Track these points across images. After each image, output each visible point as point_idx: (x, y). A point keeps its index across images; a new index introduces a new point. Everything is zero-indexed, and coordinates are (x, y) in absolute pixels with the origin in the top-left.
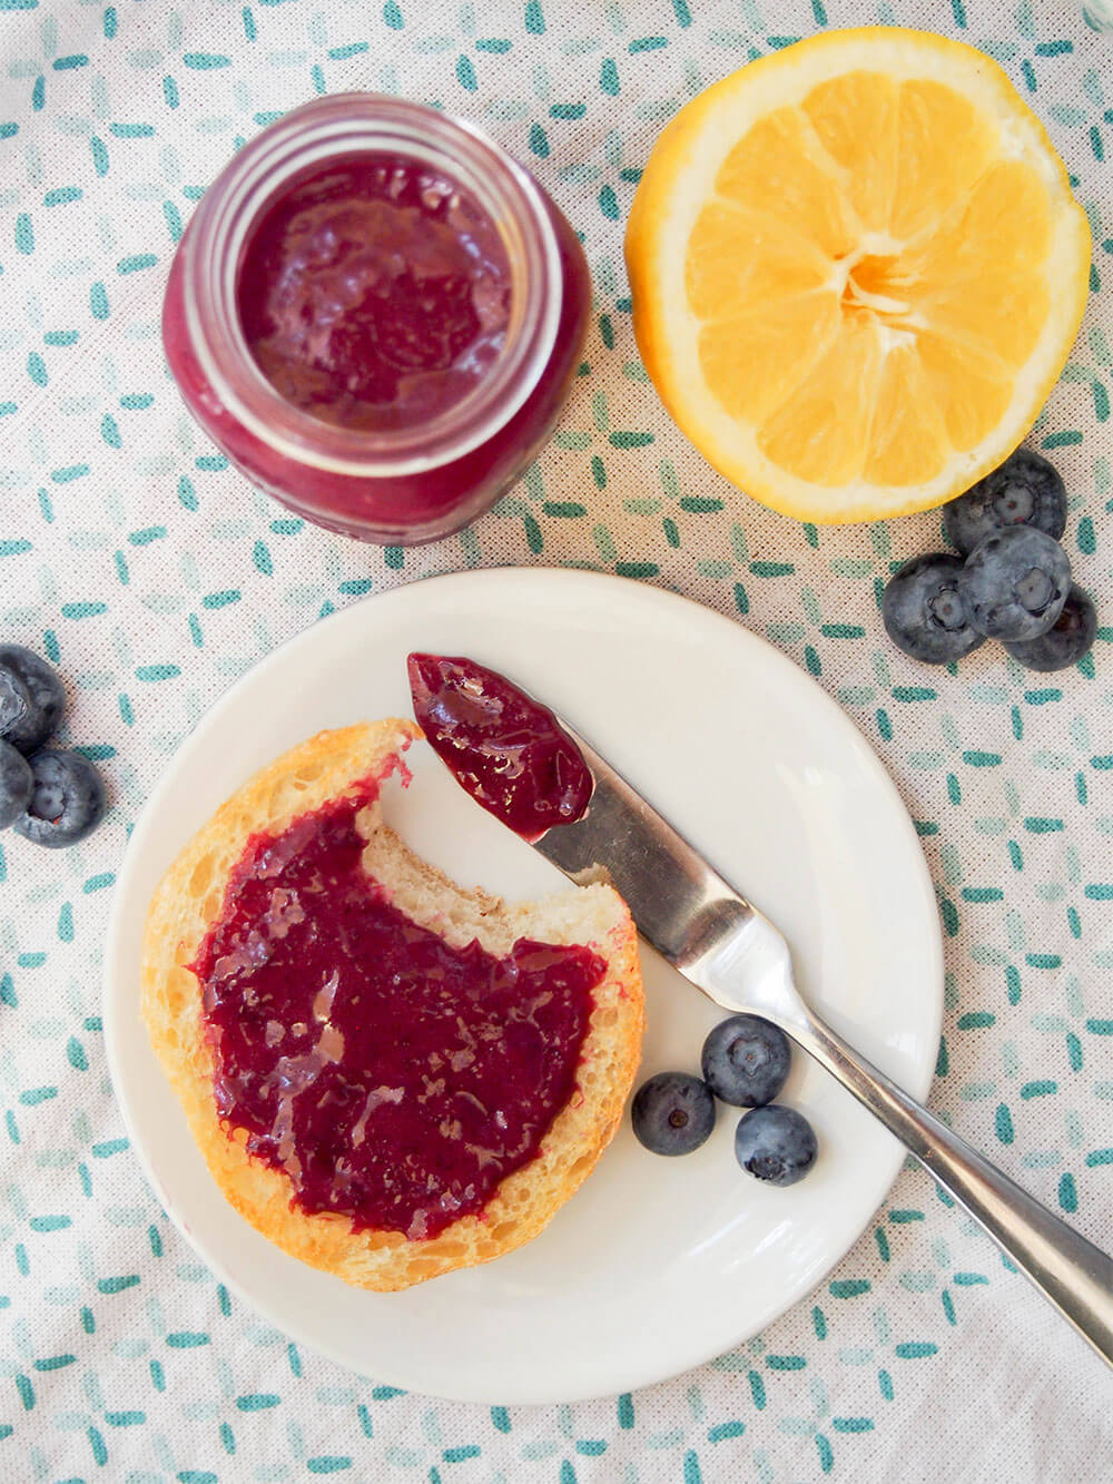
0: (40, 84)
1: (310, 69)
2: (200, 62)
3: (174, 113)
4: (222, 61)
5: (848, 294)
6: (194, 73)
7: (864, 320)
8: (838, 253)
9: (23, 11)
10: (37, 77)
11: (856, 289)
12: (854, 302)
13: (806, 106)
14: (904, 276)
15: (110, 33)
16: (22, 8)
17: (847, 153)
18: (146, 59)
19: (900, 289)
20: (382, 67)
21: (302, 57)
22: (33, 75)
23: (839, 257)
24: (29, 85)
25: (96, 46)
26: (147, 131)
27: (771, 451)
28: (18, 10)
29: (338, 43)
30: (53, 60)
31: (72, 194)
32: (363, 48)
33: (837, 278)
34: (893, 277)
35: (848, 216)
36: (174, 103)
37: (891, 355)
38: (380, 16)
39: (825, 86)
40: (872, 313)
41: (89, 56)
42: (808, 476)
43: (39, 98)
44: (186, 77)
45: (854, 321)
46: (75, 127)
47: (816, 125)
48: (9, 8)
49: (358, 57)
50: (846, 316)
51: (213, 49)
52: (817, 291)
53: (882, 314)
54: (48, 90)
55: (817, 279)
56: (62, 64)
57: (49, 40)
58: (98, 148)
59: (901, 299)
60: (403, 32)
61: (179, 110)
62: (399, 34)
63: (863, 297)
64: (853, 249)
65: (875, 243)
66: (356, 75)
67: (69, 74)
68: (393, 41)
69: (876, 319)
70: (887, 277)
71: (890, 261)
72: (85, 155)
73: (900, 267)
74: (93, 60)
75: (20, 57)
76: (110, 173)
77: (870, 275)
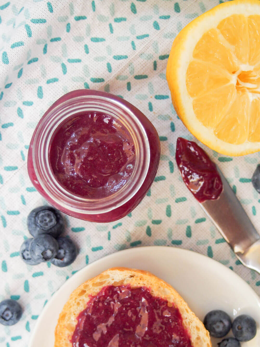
0: (46, 46)
1: (130, 42)
2: (96, 40)
3: (87, 55)
4: (103, 40)
5: (238, 84)
6: (94, 43)
7: (243, 91)
8: (233, 71)
9: (42, 24)
10: (45, 44)
11: (240, 82)
12: (240, 86)
13: (219, 27)
14: (255, 76)
15: (68, 31)
16: (41, 23)
17: (233, 41)
18: (79, 39)
19: (254, 80)
20: (153, 42)
21: (128, 38)
22: (44, 43)
23: (234, 73)
24: (43, 46)
25: (64, 35)
26: (79, 61)
27: (219, 136)
28: (40, 24)
29: (139, 34)
30: (50, 39)
31: (55, 80)
32: (147, 36)
33: (234, 79)
34: (251, 77)
35: (236, 60)
36: (87, 52)
37: (253, 102)
38: (152, 26)
39: (224, 21)
40: (246, 89)
41: (61, 38)
42: (231, 142)
43: (45, 50)
44: (91, 45)
45: (240, 92)
46: (56, 60)
47: (223, 33)
48: (37, 23)
49: (146, 39)
50: (238, 90)
51: (100, 36)
52: (228, 84)
53: (248, 89)
54: (48, 48)
55: (227, 80)
56: (53, 40)
57: (49, 33)
58: (64, 66)
59: (255, 84)
60: (160, 31)
61: (89, 54)
62: (158, 32)
63: (242, 84)
64: (238, 70)
65: (244, 68)
66: (145, 44)
67: (55, 43)
68: (157, 34)
69: (247, 90)
70: (250, 77)
71: (250, 72)
72: (60, 68)
73: (254, 73)
74: (62, 39)
75: (40, 38)
76: (67, 73)
77: (244, 77)
